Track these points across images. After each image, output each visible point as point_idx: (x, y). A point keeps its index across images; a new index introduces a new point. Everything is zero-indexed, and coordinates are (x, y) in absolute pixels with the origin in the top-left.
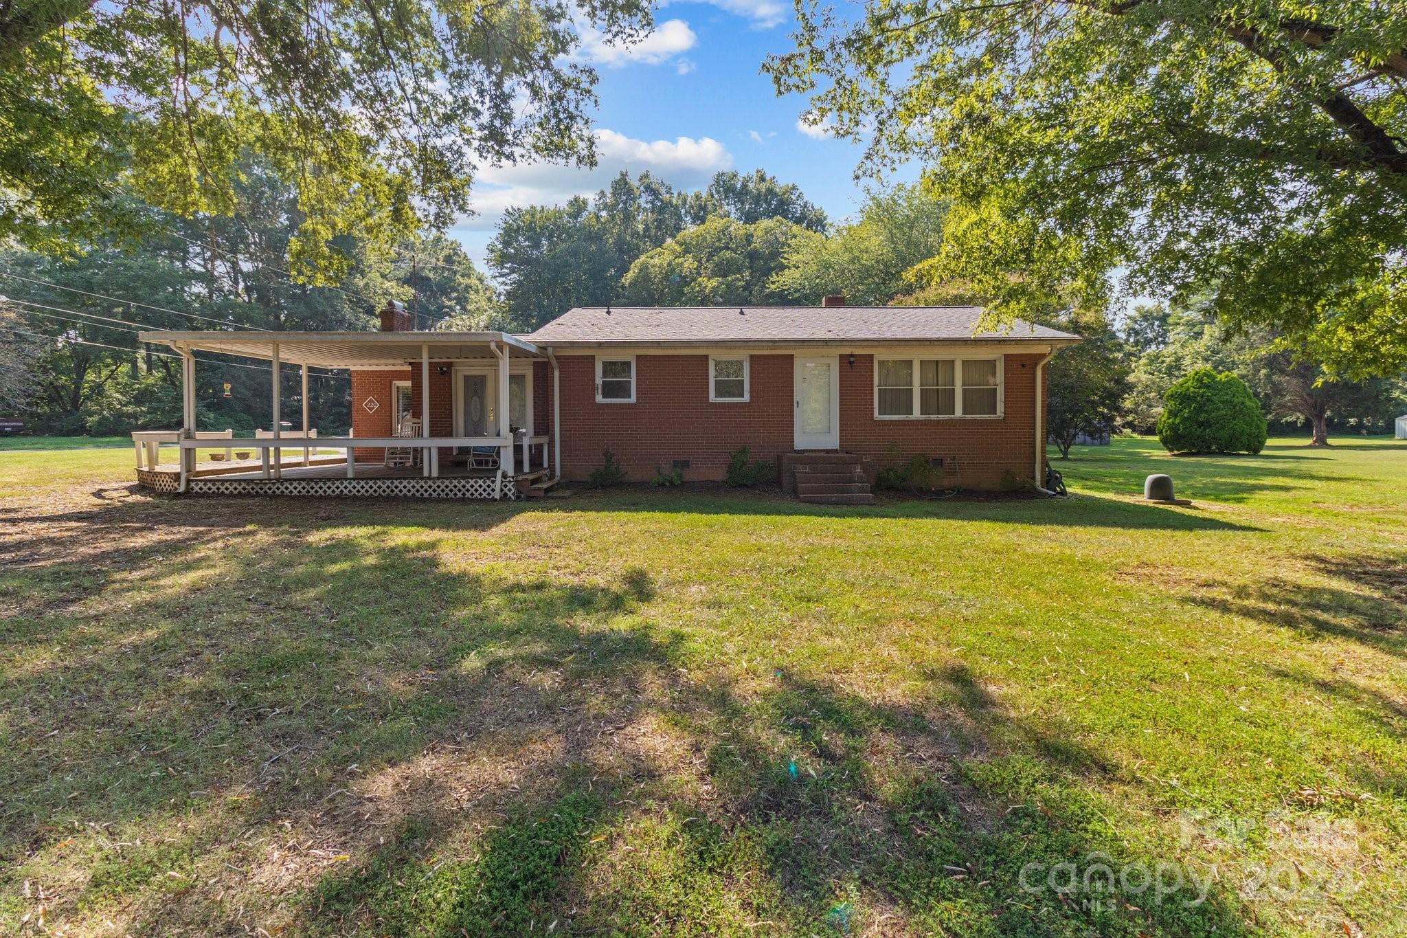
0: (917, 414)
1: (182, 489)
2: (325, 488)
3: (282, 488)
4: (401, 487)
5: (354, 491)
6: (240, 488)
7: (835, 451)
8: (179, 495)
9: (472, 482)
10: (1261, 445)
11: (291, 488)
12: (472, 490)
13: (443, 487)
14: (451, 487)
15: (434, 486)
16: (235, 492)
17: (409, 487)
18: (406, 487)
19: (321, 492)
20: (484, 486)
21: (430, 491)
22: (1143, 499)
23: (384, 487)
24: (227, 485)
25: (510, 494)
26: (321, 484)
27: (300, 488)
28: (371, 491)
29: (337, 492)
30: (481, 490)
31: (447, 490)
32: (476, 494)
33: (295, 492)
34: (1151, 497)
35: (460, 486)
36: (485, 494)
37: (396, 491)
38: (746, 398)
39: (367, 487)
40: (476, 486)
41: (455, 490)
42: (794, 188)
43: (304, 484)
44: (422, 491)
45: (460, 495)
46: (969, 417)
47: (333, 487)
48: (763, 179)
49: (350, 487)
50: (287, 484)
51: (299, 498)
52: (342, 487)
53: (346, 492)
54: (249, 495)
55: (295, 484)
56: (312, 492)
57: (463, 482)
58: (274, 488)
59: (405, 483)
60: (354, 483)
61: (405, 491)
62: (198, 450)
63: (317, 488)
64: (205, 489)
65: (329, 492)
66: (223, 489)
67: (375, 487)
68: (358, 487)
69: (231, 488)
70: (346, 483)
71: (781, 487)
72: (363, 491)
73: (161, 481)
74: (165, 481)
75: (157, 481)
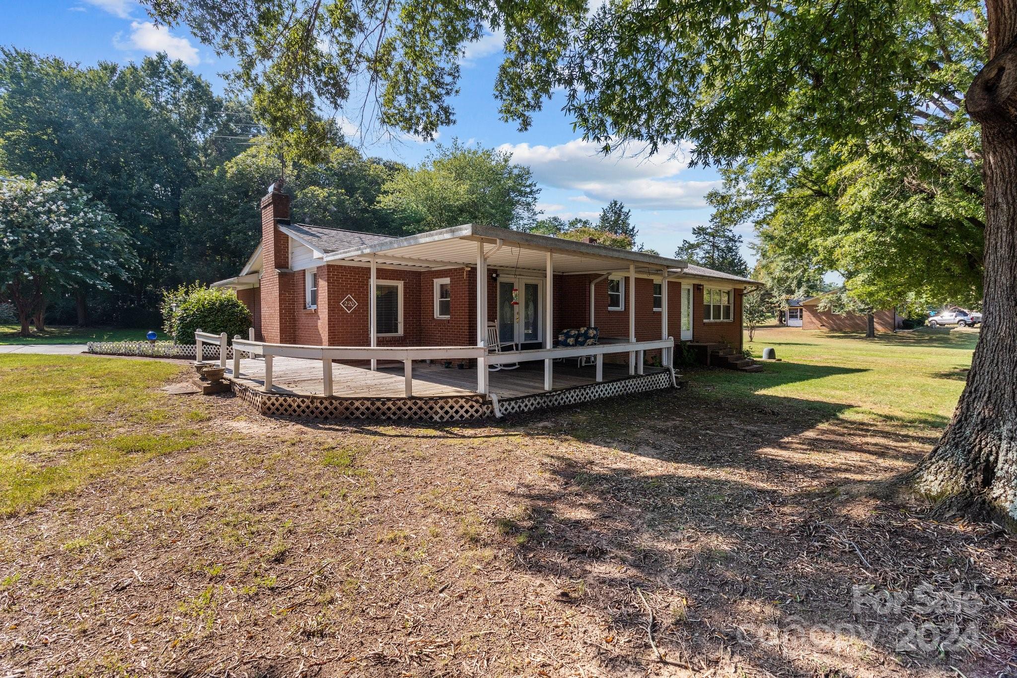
0: (712, 319)
2: (590, 393)
3: (564, 398)
6: (535, 403)
7: (692, 341)
9: (659, 376)
13: (647, 382)
14: (651, 381)
17: (633, 384)
20: (664, 378)
21: (642, 386)
22: (765, 359)
24: (526, 401)
28: (615, 392)
31: (649, 384)
35: (654, 380)
39: (613, 389)
46: (725, 321)
49: (604, 390)
52: (599, 391)
56: (583, 398)
57: (656, 377)
58: (559, 399)
60: (606, 386)
67: (617, 388)
68: (608, 389)
69: (529, 405)
70: (601, 387)
73: (447, 408)
74: (456, 407)
75: (437, 408)
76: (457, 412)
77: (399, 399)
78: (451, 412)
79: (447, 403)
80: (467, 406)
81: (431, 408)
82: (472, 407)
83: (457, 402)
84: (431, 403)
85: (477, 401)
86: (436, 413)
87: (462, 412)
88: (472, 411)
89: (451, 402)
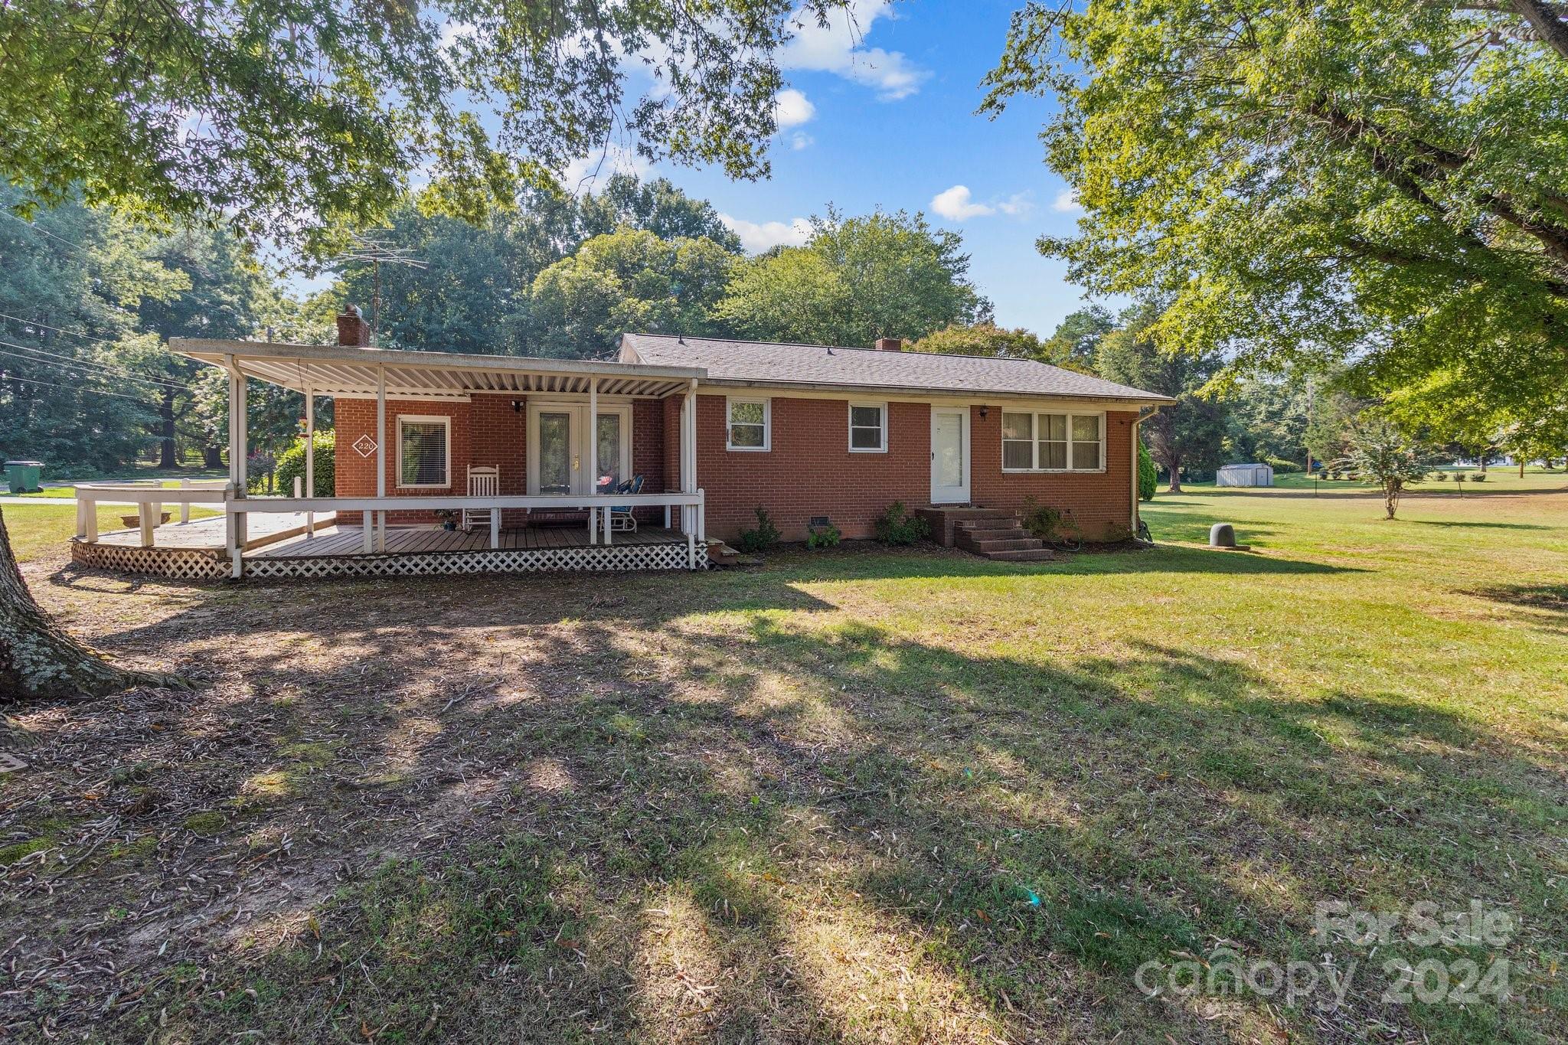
0: (1036, 468)
1: (236, 572)
2: (461, 563)
3: (397, 566)
4: (566, 558)
5: (503, 566)
6: (329, 568)
7: (966, 505)
8: (231, 582)
9: (657, 549)
10: (1153, 490)
11: (410, 565)
12: (658, 559)
13: (620, 556)
14: (631, 556)
15: (610, 557)
16: (322, 574)
17: (577, 558)
18: (573, 558)
19: (454, 569)
20: (672, 554)
21: (605, 562)
22: (1211, 545)
23: (544, 559)
24: (308, 564)
25: (702, 563)
26: (455, 558)
27: (423, 564)
28: (526, 565)
29: (479, 568)
30: (668, 559)
31: (626, 561)
32: (662, 564)
33: (416, 571)
34: (1219, 544)
35: (642, 555)
36: (673, 564)
37: (561, 564)
38: (884, 448)
39: (520, 560)
40: (663, 554)
41: (637, 561)
42: (707, 204)
43: (429, 559)
44: (594, 562)
45: (642, 566)
46: (1078, 471)
47: (473, 562)
48: (669, 191)
49: (497, 561)
50: (404, 560)
51: (424, 578)
52: (485, 562)
53: (491, 567)
54: (343, 578)
55: (416, 559)
56: (442, 569)
57: (647, 550)
58: (384, 566)
59: (572, 553)
60: (502, 556)
61: (572, 563)
62: (249, 515)
63: (448, 563)
64: (272, 571)
65: (466, 568)
66: (301, 570)
67: (532, 560)
68: (509, 561)
69: (315, 569)
70: (491, 556)
71: (942, 544)
72: (514, 566)
73: (181, 563)
74: (191, 562)
75: (170, 561)
76: (191, 568)
77: (136, 549)
78: (185, 568)
79: (180, 556)
80: (202, 563)
81: (164, 561)
82: (207, 563)
83: (191, 556)
84: (164, 555)
85: (212, 557)
86: (168, 567)
87: (197, 568)
88: (207, 568)
89: (185, 555)
